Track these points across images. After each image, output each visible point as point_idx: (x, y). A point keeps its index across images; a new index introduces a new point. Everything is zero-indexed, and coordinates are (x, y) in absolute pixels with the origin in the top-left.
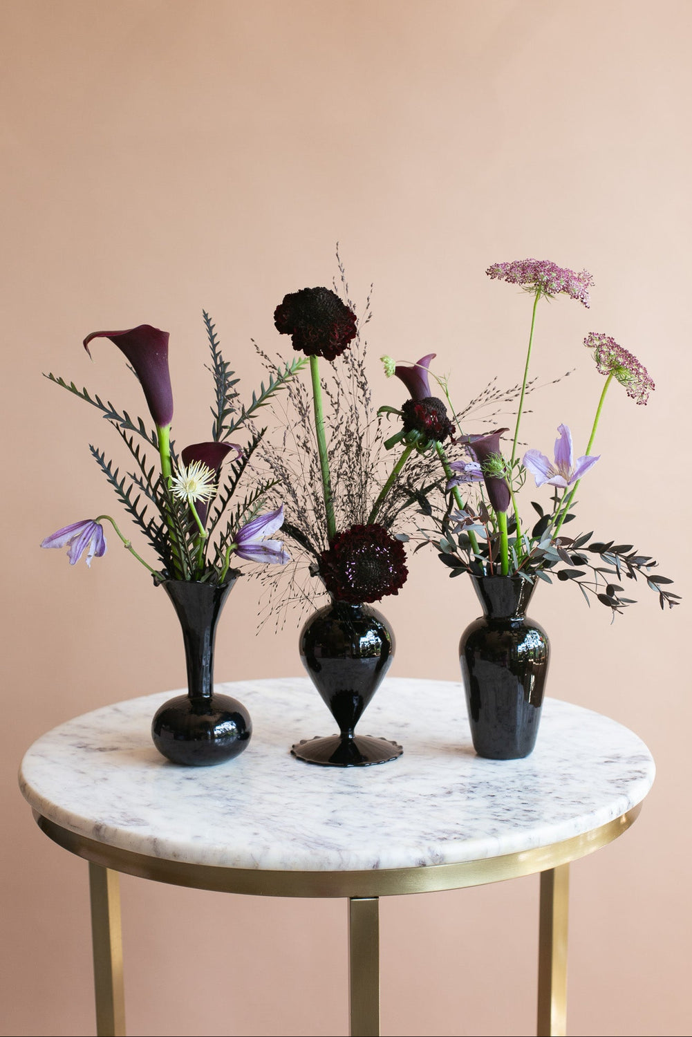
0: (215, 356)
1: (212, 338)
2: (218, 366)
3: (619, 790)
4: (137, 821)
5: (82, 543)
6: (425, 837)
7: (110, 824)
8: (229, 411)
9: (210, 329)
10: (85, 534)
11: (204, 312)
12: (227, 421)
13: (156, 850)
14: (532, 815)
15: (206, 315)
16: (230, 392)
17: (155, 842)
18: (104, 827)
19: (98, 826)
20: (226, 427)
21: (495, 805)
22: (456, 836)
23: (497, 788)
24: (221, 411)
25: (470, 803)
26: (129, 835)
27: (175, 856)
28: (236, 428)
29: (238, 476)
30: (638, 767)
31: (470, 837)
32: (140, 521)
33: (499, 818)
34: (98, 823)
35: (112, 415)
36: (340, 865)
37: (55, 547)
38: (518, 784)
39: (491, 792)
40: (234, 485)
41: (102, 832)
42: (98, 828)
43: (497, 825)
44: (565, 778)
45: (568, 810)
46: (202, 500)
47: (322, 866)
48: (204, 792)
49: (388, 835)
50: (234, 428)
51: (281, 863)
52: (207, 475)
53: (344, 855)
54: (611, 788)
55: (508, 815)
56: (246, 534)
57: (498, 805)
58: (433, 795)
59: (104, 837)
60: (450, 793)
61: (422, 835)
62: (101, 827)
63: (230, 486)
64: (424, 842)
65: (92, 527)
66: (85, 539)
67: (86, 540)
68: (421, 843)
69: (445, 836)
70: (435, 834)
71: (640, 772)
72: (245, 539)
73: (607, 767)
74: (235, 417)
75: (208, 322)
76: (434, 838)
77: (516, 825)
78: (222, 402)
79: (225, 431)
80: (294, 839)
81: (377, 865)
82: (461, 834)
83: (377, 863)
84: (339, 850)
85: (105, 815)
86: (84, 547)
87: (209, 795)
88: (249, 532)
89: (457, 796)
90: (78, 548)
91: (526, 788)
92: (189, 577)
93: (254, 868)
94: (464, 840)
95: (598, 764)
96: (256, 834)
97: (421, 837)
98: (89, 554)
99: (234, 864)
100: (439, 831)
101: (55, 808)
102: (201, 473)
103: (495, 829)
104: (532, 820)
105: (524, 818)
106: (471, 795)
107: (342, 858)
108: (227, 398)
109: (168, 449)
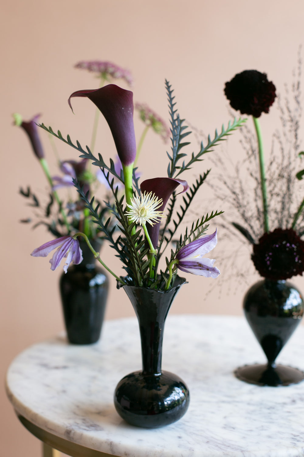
0: (172, 113)
1: (171, 100)
2: (174, 121)
5: (61, 254)
8: (182, 155)
9: (170, 93)
10: (63, 247)
11: (166, 81)
12: (179, 163)
15: (167, 83)
16: (183, 141)
17: (111, 444)
18: (73, 432)
20: (178, 168)
24: (175, 155)
26: (91, 438)
28: (186, 169)
29: (188, 205)
34: (68, 429)
37: (41, 256)
40: (184, 212)
41: (72, 435)
42: (69, 432)
46: (151, 223)
49: (270, 437)
50: (184, 168)
52: (157, 203)
56: (185, 253)
59: (73, 438)
62: (71, 431)
63: (181, 213)
65: (71, 240)
66: (63, 250)
67: (64, 252)
72: (185, 257)
74: (186, 160)
75: (168, 87)
78: (176, 148)
79: (178, 171)
85: (71, 421)
86: (62, 256)
88: (189, 251)
90: (57, 258)
92: (142, 283)
98: (66, 262)
102: (152, 201)
108: (181, 146)
109: (131, 183)
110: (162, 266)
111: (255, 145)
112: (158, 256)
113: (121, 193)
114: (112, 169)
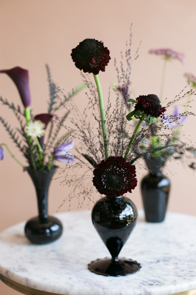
4: (23, 270)
6: (143, 283)
7: (12, 271)
8: (55, 102)
12: (54, 106)
13: (27, 284)
14: (193, 274)
15: (47, 67)
17: (27, 280)
18: (9, 272)
20: (53, 109)
21: (177, 268)
22: (157, 283)
23: (179, 260)
24: (52, 102)
26: (18, 276)
27: (35, 286)
28: (58, 109)
31: (163, 284)
32: (19, 146)
33: (178, 275)
35: (6, 103)
39: (176, 262)
42: (7, 272)
43: (176, 278)
46: (40, 136)
50: (56, 109)
51: (78, 293)
53: (106, 291)
55: (181, 274)
58: (151, 262)
60: (159, 261)
61: (142, 282)
64: (142, 285)
68: (141, 286)
69: (152, 283)
70: (148, 282)
74: (57, 105)
76: (147, 284)
77: (185, 279)
80: (86, 282)
82: (159, 282)
84: (103, 289)
85: (11, 266)
89: (161, 263)
91: (192, 260)
94: (161, 285)
96: (70, 278)
97: (142, 283)
99: (58, 292)
100: (150, 280)
103: (175, 280)
104: (192, 276)
105: (189, 275)
106: (167, 263)
107: (105, 293)
108: (54, 98)
109: (29, 117)
110: (47, 160)
111: (97, 96)
112: (44, 155)
113: (24, 123)
114: (19, 111)
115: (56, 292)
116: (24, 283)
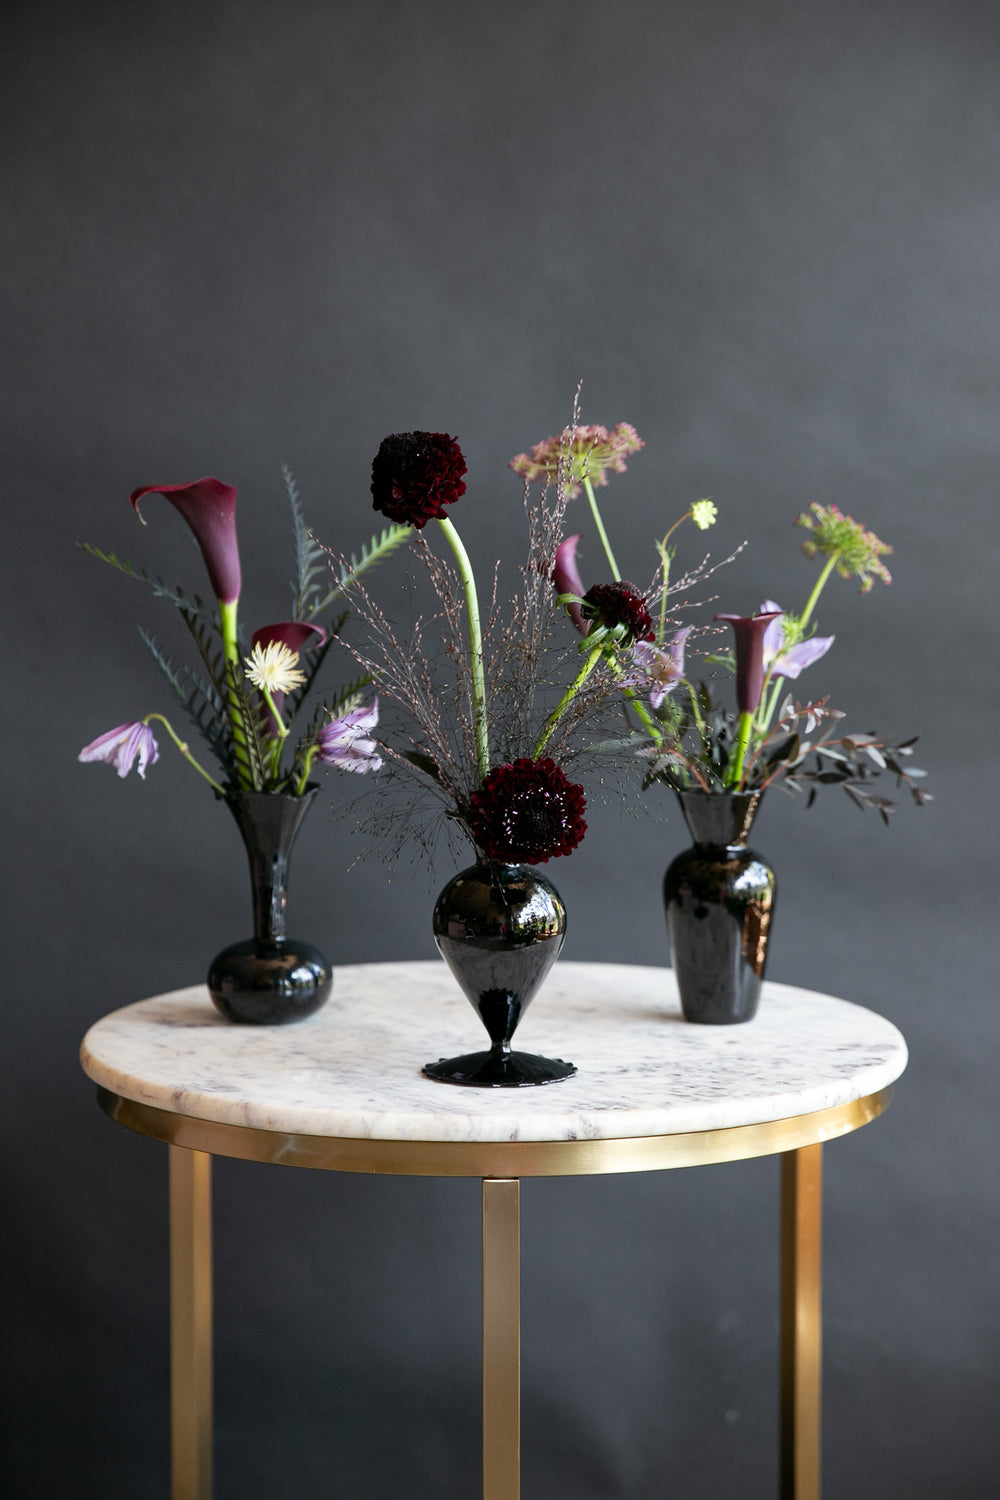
3: (844, 1074)
4: (226, 1088)
6: (579, 1107)
7: (193, 1091)
13: (247, 1117)
14: (721, 1092)
17: (246, 1107)
18: (185, 1094)
19: (177, 1093)
21: (678, 1082)
22: (618, 1107)
25: (646, 1080)
26: (215, 1101)
27: (270, 1123)
30: (879, 1055)
31: (635, 1108)
33: (679, 1093)
34: (177, 1090)
36: (470, 1134)
38: (715, 1065)
39: (677, 1072)
41: (182, 1100)
42: (178, 1096)
43: (673, 1099)
44: (777, 1063)
45: (769, 1090)
47: (447, 1134)
48: (315, 1064)
51: (399, 1129)
52: (289, 660)
53: (475, 1120)
54: (836, 1072)
55: (690, 1092)
57: (681, 1083)
59: (184, 1106)
60: (624, 1071)
61: (576, 1105)
62: (181, 1094)
64: (576, 1110)
65: (140, 730)
66: (133, 744)
68: (572, 1112)
69: (603, 1106)
70: (593, 1104)
71: (879, 1059)
73: (838, 1055)
76: (589, 1108)
77: (697, 1100)
80: (417, 1105)
81: (515, 1134)
82: (625, 1106)
83: (516, 1132)
85: (186, 1083)
87: (321, 1068)
89: (633, 1074)
91: (724, 1069)
93: (365, 1137)
95: (829, 1050)
96: (371, 1100)
97: (574, 1107)
99: (340, 1133)
100: (598, 1102)
101: (125, 1077)
102: (281, 657)
103: (666, 1102)
104: (719, 1096)
105: (710, 1094)
106: (651, 1073)
107: (473, 1127)
115: (335, 1133)
116: (236, 1118)
